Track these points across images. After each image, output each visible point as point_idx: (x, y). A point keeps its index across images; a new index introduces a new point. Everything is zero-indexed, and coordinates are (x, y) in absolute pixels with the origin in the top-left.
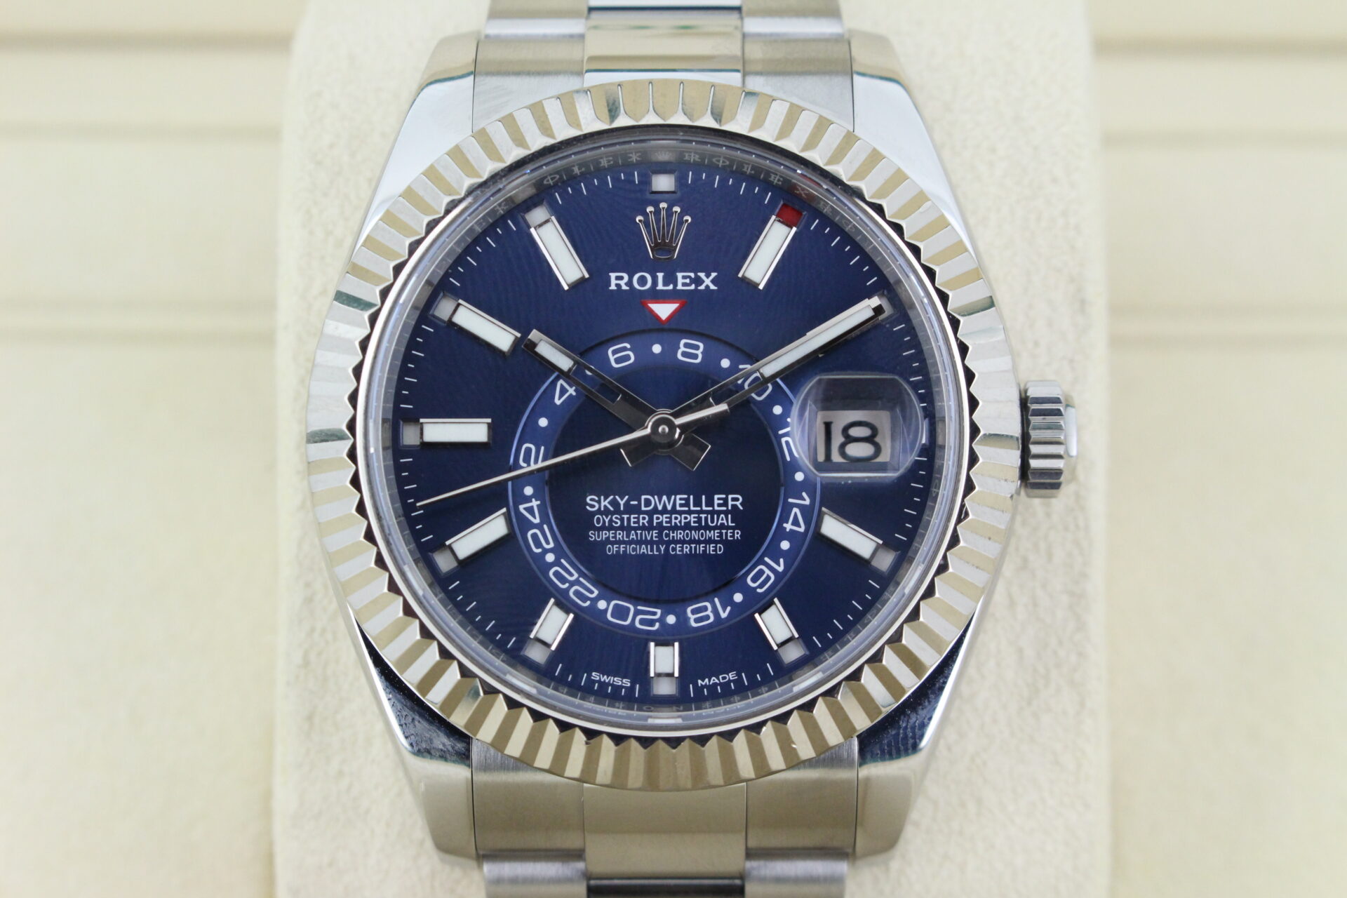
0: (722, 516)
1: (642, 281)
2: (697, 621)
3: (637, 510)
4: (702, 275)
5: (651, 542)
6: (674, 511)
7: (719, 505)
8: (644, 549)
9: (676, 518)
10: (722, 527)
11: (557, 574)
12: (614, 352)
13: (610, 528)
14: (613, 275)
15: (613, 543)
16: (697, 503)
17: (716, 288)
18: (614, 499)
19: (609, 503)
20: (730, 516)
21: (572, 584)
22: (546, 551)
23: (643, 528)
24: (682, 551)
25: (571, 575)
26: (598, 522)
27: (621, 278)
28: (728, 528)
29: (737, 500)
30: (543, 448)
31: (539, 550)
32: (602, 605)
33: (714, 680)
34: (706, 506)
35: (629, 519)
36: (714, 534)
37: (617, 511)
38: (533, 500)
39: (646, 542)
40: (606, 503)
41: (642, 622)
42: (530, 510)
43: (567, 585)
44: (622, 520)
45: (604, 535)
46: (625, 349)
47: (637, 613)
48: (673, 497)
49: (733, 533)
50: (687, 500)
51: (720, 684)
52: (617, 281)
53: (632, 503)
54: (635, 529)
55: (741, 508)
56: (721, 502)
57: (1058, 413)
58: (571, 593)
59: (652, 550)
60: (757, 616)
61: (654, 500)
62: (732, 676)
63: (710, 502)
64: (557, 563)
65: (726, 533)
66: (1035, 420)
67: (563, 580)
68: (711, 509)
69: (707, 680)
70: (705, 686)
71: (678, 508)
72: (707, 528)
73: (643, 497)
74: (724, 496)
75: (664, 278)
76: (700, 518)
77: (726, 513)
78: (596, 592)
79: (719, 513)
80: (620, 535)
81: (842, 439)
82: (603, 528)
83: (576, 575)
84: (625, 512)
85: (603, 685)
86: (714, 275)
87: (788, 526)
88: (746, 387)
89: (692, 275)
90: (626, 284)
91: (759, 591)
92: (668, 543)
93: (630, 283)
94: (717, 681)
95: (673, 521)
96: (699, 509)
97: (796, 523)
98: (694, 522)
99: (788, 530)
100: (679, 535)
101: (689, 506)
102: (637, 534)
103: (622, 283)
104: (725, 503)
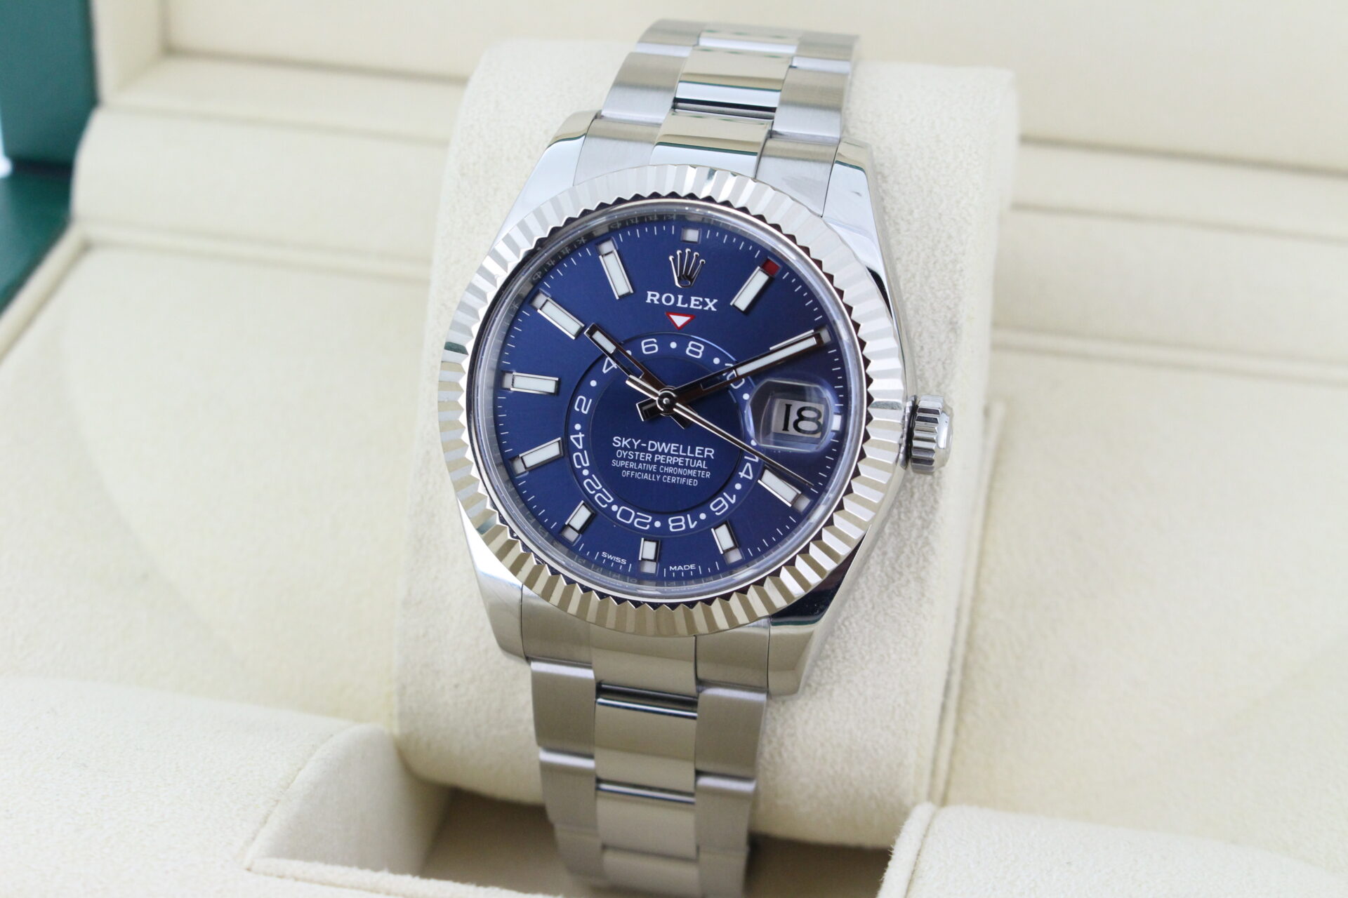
0: (700, 461)
1: (668, 299)
2: (674, 527)
3: (645, 450)
4: (707, 300)
5: (652, 472)
6: (669, 454)
7: (699, 454)
8: (646, 476)
9: (670, 459)
10: (699, 468)
11: (588, 484)
12: (646, 344)
13: (626, 459)
14: (650, 293)
15: (627, 470)
16: (685, 450)
17: (715, 310)
18: (631, 441)
19: (628, 443)
20: (704, 462)
21: (598, 491)
22: (583, 468)
23: (647, 462)
24: (670, 481)
25: (598, 486)
26: (619, 455)
27: (654, 296)
28: (702, 469)
29: (711, 452)
30: (591, 400)
31: (579, 467)
32: (614, 508)
33: (680, 568)
34: (690, 453)
35: (639, 455)
36: (693, 473)
37: (632, 449)
38: (580, 433)
39: (648, 472)
40: (626, 443)
41: (639, 523)
42: (577, 440)
43: (594, 492)
44: (634, 455)
45: (622, 463)
46: (652, 342)
47: (637, 516)
48: (669, 445)
49: (705, 473)
50: (678, 448)
51: (684, 571)
52: (652, 297)
53: (643, 445)
54: (642, 462)
55: (713, 457)
56: (700, 452)
57: (935, 421)
58: (596, 498)
59: (651, 478)
60: (712, 530)
61: (657, 445)
62: (692, 567)
63: (693, 451)
64: (589, 477)
65: (701, 473)
66: (919, 424)
67: (592, 488)
68: (692, 455)
69: (675, 567)
70: (674, 571)
71: (672, 452)
72: (689, 467)
73: (650, 442)
74: (702, 448)
75: (683, 299)
76: (685, 461)
77: (702, 459)
78: (612, 499)
79: (698, 459)
80: (632, 465)
81: (797, 418)
82: (622, 459)
83: (601, 486)
84: (637, 450)
85: (609, 561)
86: (715, 301)
87: (742, 474)
88: (728, 379)
89: (701, 299)
90: (658, 300)
91: (717, 514)
92: (662, 474)
93: (660, 300)
94: (682, 569)
95: (668, 460)
96: (685, 454)
97: (747, 473)
98: (681, 463)
99: (741, 477)
100: (670, 470)
101: (679, 452)
102: (643, 466)
103: (655, 299)
104: (703, 453)
